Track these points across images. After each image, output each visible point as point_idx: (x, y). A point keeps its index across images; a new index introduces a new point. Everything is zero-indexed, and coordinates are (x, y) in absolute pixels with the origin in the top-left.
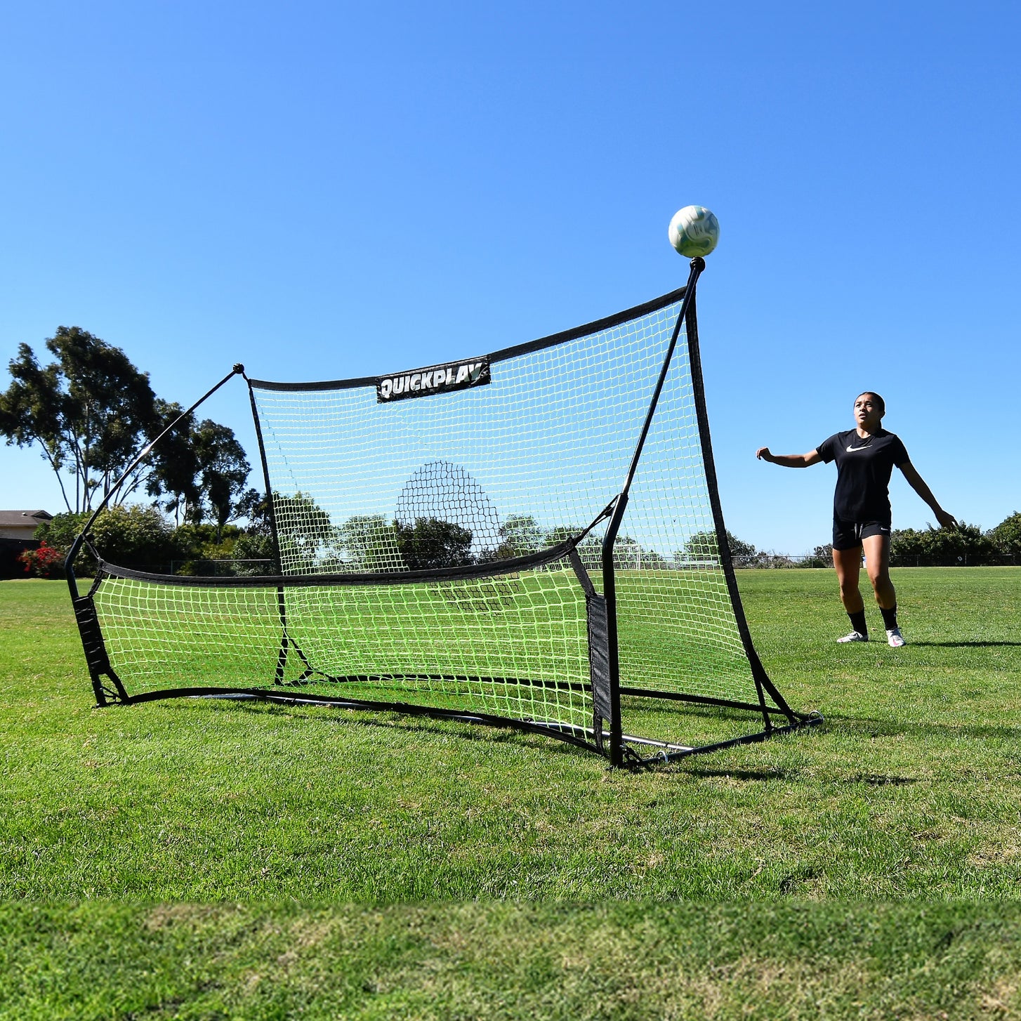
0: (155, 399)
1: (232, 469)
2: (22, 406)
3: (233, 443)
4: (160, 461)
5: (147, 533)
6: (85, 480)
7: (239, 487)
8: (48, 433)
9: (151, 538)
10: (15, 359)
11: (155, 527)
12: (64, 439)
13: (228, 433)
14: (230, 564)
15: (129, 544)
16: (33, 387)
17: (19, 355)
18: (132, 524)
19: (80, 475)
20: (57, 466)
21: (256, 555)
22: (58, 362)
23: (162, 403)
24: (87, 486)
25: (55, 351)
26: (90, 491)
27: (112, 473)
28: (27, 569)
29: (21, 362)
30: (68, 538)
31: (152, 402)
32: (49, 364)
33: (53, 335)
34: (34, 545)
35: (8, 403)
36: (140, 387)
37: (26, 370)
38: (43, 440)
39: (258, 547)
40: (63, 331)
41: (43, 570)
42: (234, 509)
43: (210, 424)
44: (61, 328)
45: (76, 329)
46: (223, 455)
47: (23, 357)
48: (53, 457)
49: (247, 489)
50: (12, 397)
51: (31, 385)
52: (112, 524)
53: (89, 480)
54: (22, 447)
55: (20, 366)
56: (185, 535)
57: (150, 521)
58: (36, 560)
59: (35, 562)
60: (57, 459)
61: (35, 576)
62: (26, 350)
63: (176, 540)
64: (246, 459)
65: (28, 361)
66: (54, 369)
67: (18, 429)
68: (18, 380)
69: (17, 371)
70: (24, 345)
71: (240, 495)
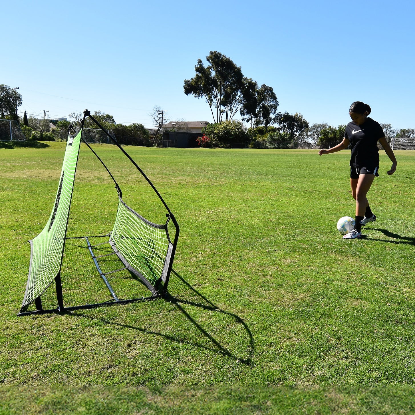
0: (243, 77)
1: (272, 104)
2: (199, 83)
3: (273, 93)
4: (245, 102)
5: (237, 131)
6: (220, 110)
7: (274, 111)
8: (207, 93)
9: (239, 133)
10: (196, 65)
11: (240, 129)
12: (213, 95)
13: (271, 90)
14: (266, 144)
15: (231, 135)
16: (203, 75)
17: (198, 64)
18: (232, 127)
19: (218, 108)
20: (211, 105)
21: (275, 140)
22: (211, 65)
23: (246, 79)
24: (221, 112)
25: (209, 61)
26: (222, 114)
27: (229, 107)
28: (199, 144)
29: (198, 66)
30: (212, 132)
31: (242, 78)
32: (208, 66)
33: (208, 55)
34: (201, 135)
35: (195, 82)
36: (238, 73)
37: (200, 69)
38: (206, 95)
39: (276, 137)
40: (211, 53)
41: (204, 145)
42: (272, 120)
43: (264, 86)
44: (210, 52)
45: (215, 52)
46: (269, 98)
47: (199, 64)
48: (209, 101)
49: (277, 112)
50: (196, 80)
51: (202, 75)
52: (226, 128)
53: (221, 110)
54: (199, 98)
55: (198, 68)
56: (251, 132)
57: (239, 126)
58: (202, 141)
59: (201, 141)
60: (211, 103)
61: (201, 147)
62: (200, 61)
63: (247, 134)
64: (277, 100)
65: (201, 66)
66: (209, 68)
67: (198, 92)
68: (198, 73)
69: (197, 70)
70: (199, 60)
71: (275, 115)
